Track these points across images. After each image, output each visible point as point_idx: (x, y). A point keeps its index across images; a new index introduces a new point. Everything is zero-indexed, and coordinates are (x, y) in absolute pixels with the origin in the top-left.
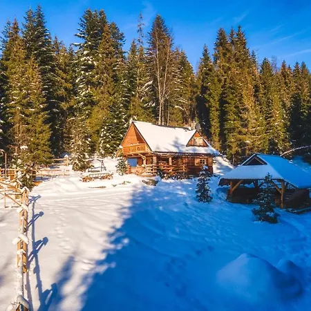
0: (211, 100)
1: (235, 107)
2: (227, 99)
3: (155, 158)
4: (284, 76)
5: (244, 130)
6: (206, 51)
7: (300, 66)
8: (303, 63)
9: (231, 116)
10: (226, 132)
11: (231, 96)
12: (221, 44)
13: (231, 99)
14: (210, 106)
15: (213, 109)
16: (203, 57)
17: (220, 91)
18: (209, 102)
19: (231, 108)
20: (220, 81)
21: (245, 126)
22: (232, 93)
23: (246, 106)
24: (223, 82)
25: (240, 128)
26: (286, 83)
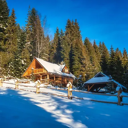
0: (65, 54)
1: (78, 58)
2: (74, 54)
3: (48, 76)
4: (95, 48)
5: (84, 69)
6: (58, 30)
7: (101, 44)
8: (103, 42)
9: (76, 62)
10: (73, 70)
11: (76, 52)
12: (69, 27)
13: (76, 54)
14: (64, 57)
15: (65, 59)
16: (56, 33)
17: (69, 50)
18: (63, 55)
19: (76, 58)
20: (69, 45)
21: (84, 67)
22: (77, 51)
23: (84, 57)
24: (70, 45)
25: (81, 68)
26: (96, 51)
